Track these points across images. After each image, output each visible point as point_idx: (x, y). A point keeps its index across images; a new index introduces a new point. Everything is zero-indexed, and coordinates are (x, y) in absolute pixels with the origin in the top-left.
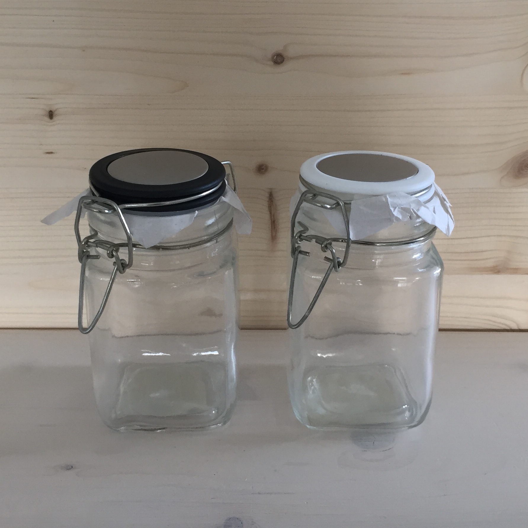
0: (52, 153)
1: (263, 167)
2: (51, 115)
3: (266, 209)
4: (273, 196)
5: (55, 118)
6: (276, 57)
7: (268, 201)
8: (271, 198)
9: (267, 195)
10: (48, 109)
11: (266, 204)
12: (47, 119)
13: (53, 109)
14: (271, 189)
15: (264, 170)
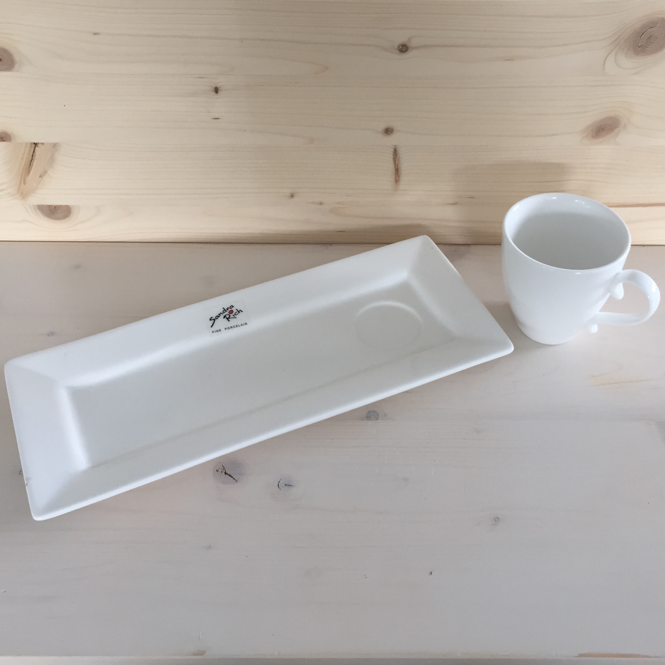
0: (218, 119)
1: (389, 130)
2: (216, 90)
3: (391, 160)
4: (397, 151)
5: (220, 93)
6: (401, 46)
7: (393, 155)
8: (395, 152)
9: (393, 150)
10: (214, 86)
11: (392, 156)
12: (214, 93)
13: (218, 85)
14: (396, 146)
15: (390, 132)
